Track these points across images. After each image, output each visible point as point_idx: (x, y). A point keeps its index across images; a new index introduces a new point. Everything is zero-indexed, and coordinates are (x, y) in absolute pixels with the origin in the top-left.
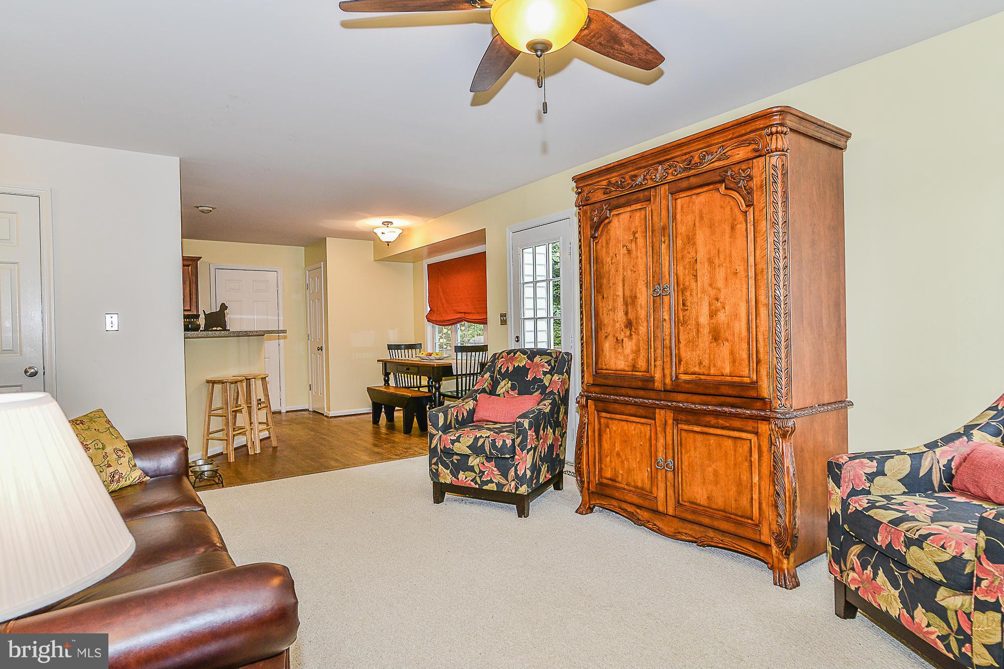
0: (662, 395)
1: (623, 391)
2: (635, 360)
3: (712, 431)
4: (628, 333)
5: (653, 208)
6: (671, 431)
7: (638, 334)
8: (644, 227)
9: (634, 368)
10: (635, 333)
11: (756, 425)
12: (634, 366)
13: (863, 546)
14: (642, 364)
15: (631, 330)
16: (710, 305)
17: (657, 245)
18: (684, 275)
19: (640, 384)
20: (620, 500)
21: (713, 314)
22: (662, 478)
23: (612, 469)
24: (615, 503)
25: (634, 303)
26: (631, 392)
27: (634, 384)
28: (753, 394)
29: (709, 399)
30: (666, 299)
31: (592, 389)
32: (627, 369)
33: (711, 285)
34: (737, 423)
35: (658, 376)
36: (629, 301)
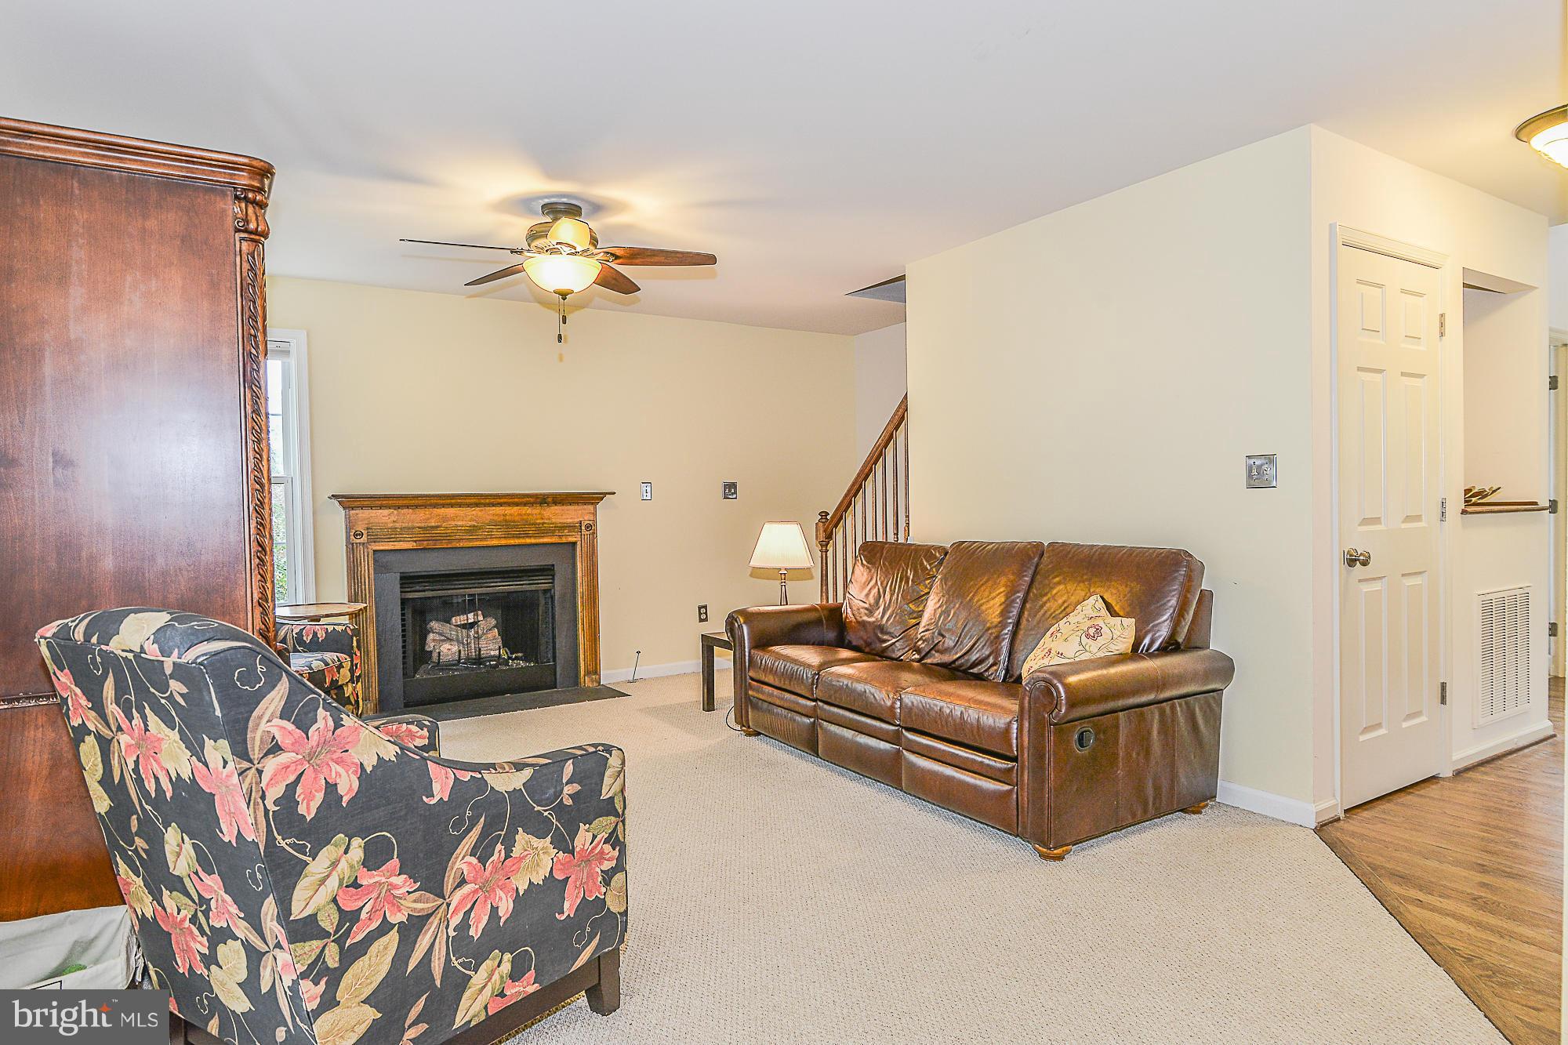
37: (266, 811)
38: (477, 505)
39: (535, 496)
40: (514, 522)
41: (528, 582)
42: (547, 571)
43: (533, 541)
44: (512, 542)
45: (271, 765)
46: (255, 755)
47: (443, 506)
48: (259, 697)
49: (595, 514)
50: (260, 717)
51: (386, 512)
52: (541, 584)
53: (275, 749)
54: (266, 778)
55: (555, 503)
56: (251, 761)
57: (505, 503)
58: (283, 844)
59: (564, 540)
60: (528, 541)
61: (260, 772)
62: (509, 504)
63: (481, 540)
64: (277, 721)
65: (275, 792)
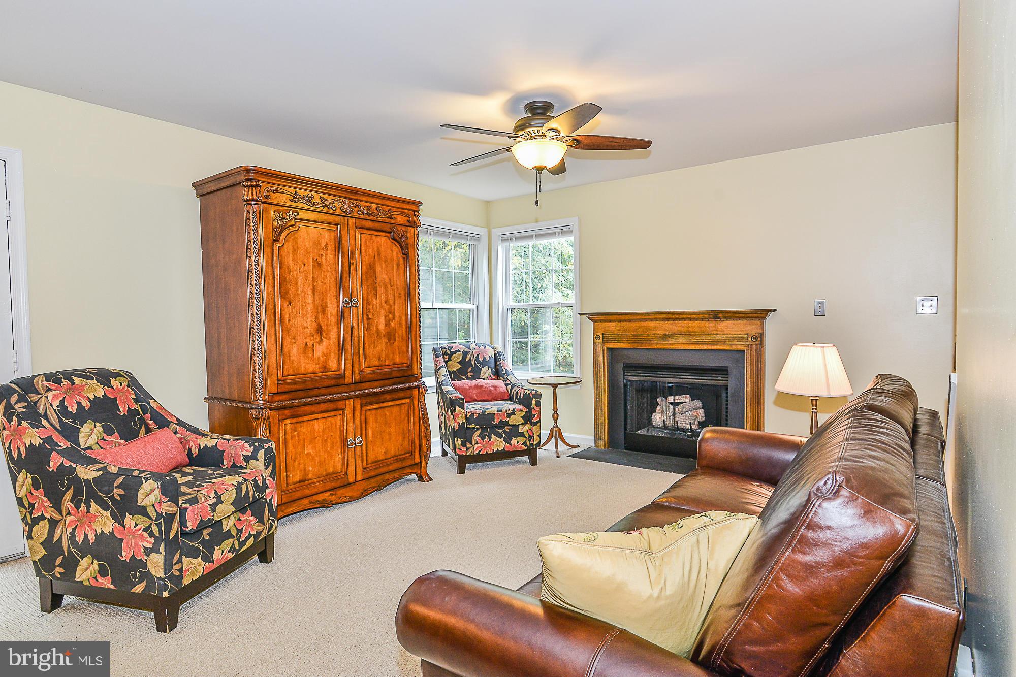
0: (353, 387)
1: (315, 392)
2: (326, 361)
3: (385, 404)
4: (318, 339)
5: (342, 233)
6: (359, 414)
7: (329, 339)
8: (333, 246)
9: (325, 369)
10: (326, 338)
11: (411, 392)
12: (325, 367)
13: (480, 429)
14: (333, 364)
15: (322, 335)
16: (385, 316)
17: (346, 264)
18: (368, 293)
19: (332, 382)
20: (311, 496)
21: (387, 324)
22: (352, 455)
23: (301, 471)
24: (306, 501)
25: (325, 312)
26: (322, 391)
27: (326, 384)
28: (410, 373)
29: (386, 382)
30: (355, 310)
31: (277, 398)
32: (318, 370)
33: (386, 303)
34: (401, 394)
35: (348, 374)
36: (320, 309)
38: (668, 319)
39: (709, 313)
40: (694, 332)
41: (711, 378)
42: (724, 371)
43: (709, 347)
44: (693, 347)
47: (646, 320)
49: (763, 328)
51: (613, 324)
52: (719, 381)
55: (727, 318)
57: (688, 318)
59: (734, 348)
60: (705, 347)
62: (690, 319)
63: (670, 344)
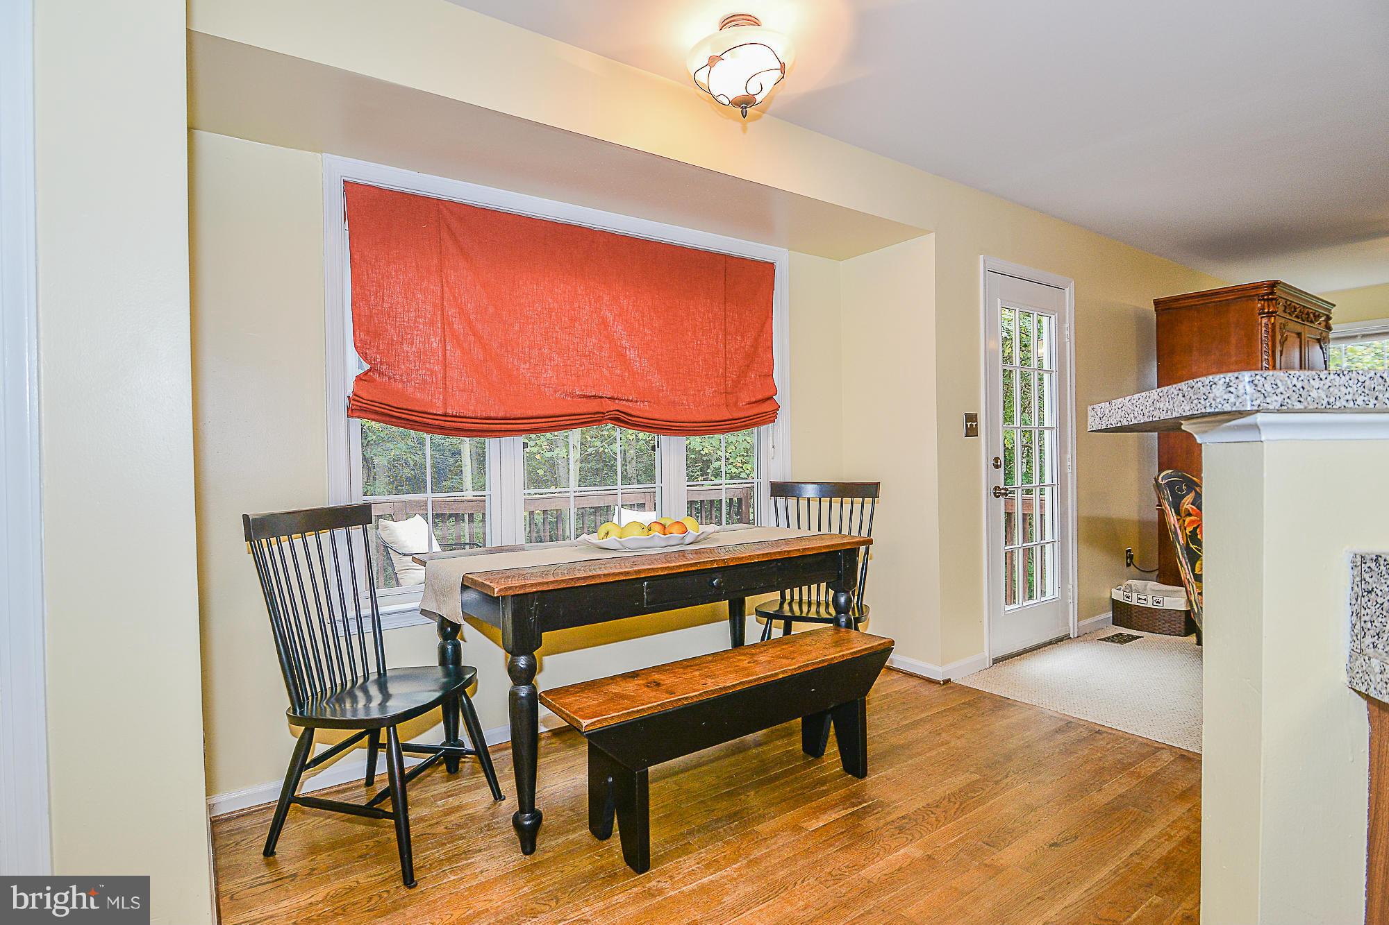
37: (1186, 534)
45: (1188, 519)
46: (1183, 515)
48: (1184, 496)
50: (1184, 503)
53: (1189, 514)
54: (1186, 523)
56: (1181, 516)
58: (1192, 546)
61: (1184, 521)
64: (1190, 505)
65: (1189, 529)
